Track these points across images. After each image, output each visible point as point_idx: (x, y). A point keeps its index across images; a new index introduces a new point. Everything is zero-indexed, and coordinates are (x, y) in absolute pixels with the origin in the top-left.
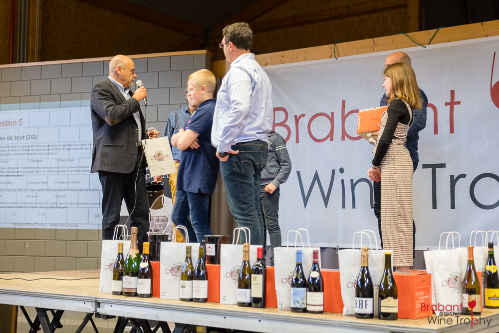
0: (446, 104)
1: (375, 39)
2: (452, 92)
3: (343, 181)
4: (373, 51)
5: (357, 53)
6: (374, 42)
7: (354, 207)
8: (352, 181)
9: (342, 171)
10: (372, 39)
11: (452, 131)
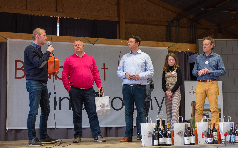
0: (102, 69)
1: (71, 37)
2: (104, 64)
3: (55, 98)
4: (70, 42)
5: (62, 41)
6: (70, 38)
7: (60, 109)
8: (60, 98)
9: (55, 93)
10: (69, 37)
11: (105, 80)
